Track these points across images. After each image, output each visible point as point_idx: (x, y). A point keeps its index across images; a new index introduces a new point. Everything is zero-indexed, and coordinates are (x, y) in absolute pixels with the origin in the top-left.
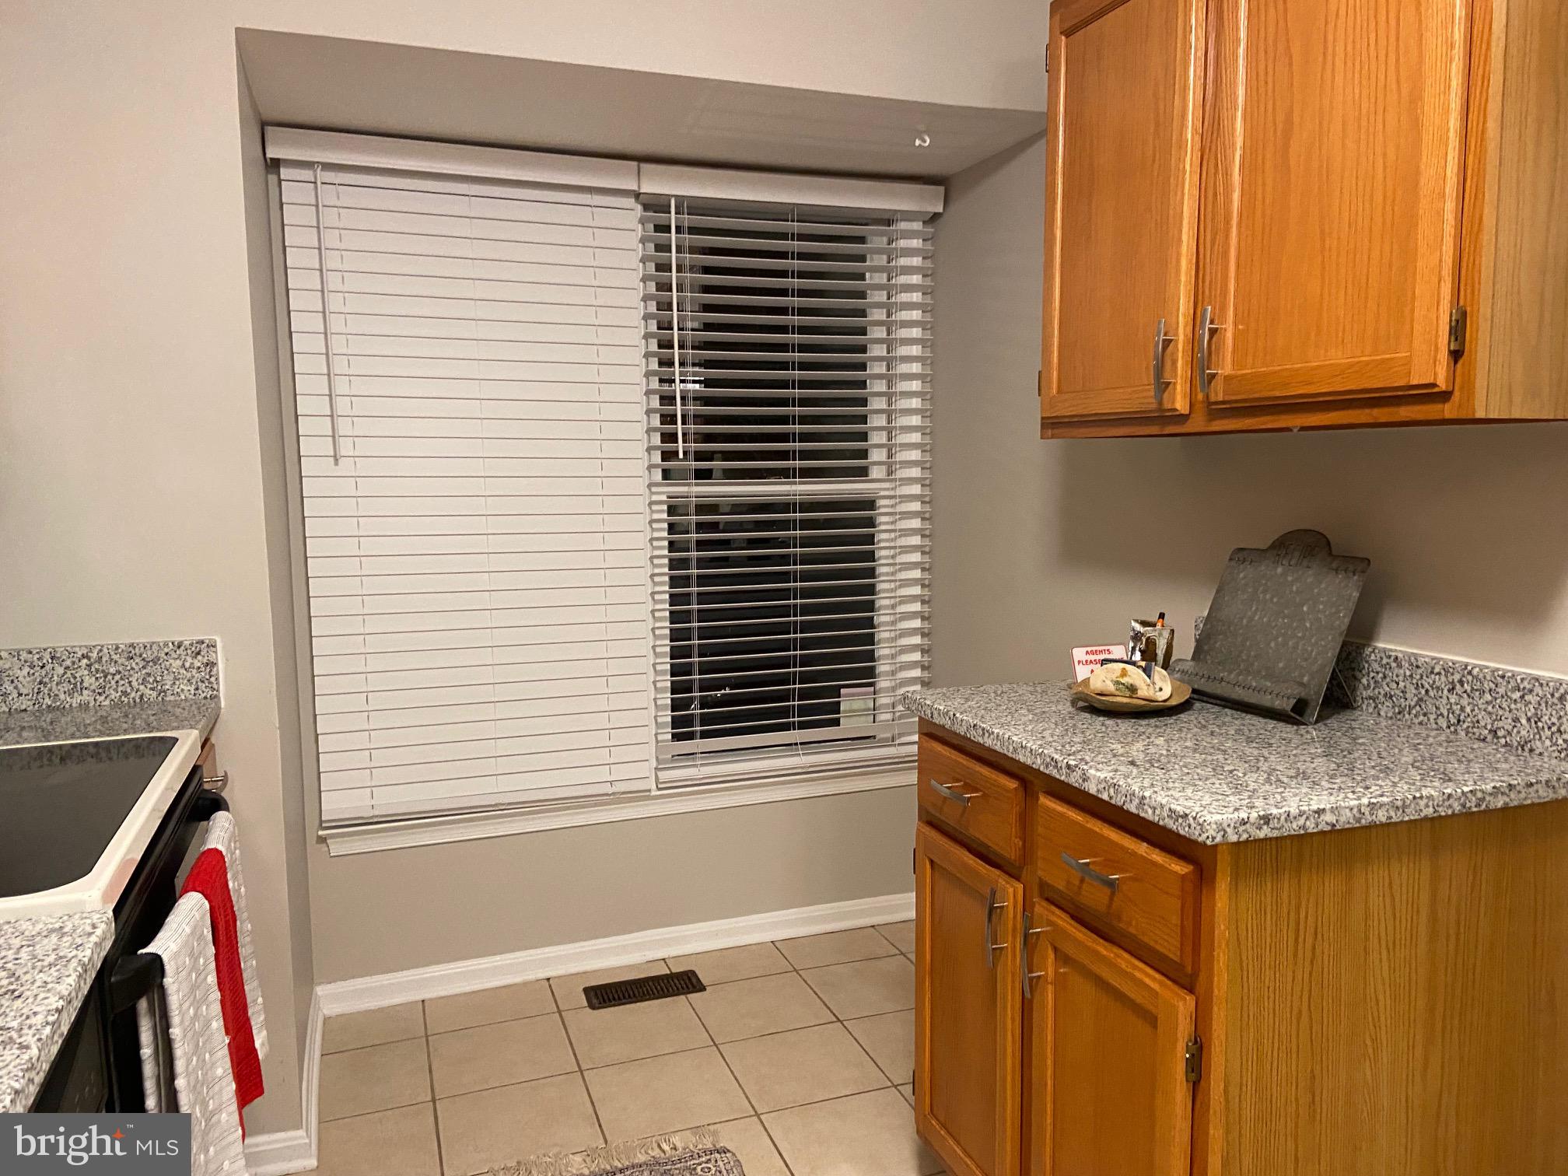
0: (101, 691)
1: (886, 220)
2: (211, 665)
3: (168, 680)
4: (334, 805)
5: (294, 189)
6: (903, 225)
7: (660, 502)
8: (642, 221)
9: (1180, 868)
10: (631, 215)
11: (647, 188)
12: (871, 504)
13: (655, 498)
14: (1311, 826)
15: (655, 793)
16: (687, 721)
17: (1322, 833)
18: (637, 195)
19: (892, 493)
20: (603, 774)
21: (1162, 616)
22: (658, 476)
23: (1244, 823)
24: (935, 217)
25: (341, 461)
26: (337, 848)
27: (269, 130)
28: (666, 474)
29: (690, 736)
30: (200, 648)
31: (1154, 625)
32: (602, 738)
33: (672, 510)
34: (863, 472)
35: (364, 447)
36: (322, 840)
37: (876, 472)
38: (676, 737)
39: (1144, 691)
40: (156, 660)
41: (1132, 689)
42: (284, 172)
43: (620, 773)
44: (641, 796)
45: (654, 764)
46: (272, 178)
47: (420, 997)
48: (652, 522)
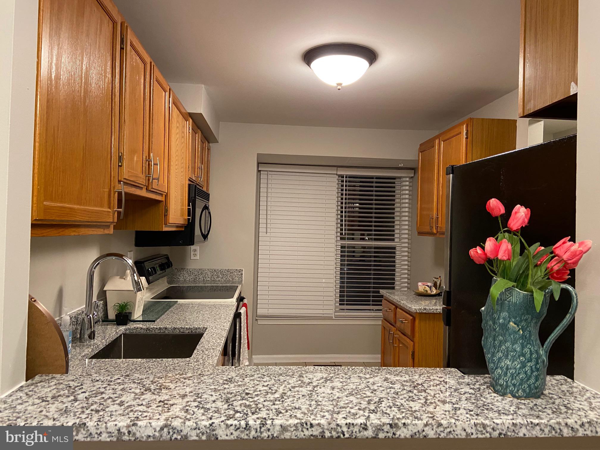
0: (222, 278)
1: (400, 178)
2: (242, 274)
3: (234, 276)
4: (260, 312)
5: (263, 176)
6: (404, 179)
7: (339, 245)
8: (338, 180)
9: (411, 318)
10: (335, 179)
11: (339, 173)
12: (394, 248)
13: (337, 244)
14: (435, 312)
15: (334, 318)
16: (343, 301)
17: (437, 313)
18: (337, 174)
19: (400, 246)
20: (321, 312)
21: (440, 277)
22: (339, 238)
23: (420, 309)
24: (412, 177)
25: (268, 233)
26: (260, 322)
27: (259, 164)
28: (341, 239)
29: (343, 304)
30: (241, 271)
31: (438, 278)
32: (321, 303)
33: (342, 247)
34: (393, 240)
35: (272, 230)
36: (257, 320)
37: (396, 240)
38: (340, 304)
39: (429, 292)
40: (232, 273)
41: (427, 291)
42: (262, 172)
43: (325, 312)
44: (330, 318)
45: (334, 311)
46: (259, 173)
47: (275, 362)
48: (336, 250)
